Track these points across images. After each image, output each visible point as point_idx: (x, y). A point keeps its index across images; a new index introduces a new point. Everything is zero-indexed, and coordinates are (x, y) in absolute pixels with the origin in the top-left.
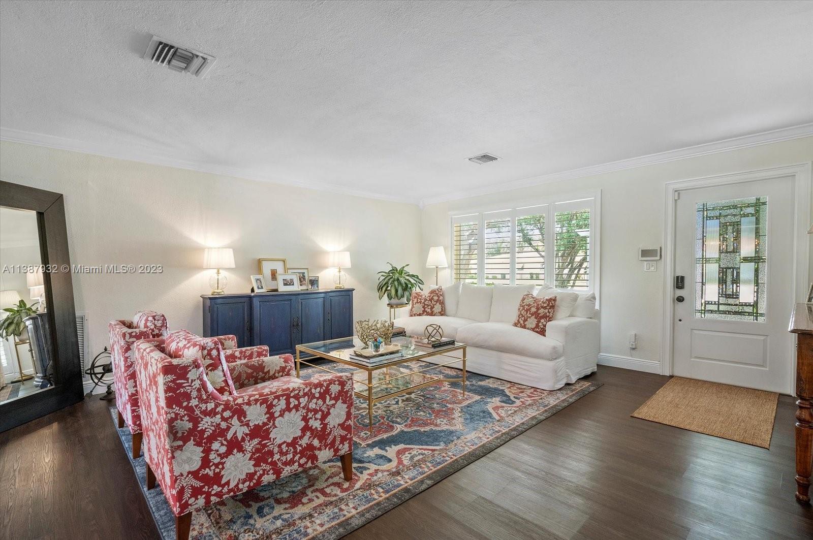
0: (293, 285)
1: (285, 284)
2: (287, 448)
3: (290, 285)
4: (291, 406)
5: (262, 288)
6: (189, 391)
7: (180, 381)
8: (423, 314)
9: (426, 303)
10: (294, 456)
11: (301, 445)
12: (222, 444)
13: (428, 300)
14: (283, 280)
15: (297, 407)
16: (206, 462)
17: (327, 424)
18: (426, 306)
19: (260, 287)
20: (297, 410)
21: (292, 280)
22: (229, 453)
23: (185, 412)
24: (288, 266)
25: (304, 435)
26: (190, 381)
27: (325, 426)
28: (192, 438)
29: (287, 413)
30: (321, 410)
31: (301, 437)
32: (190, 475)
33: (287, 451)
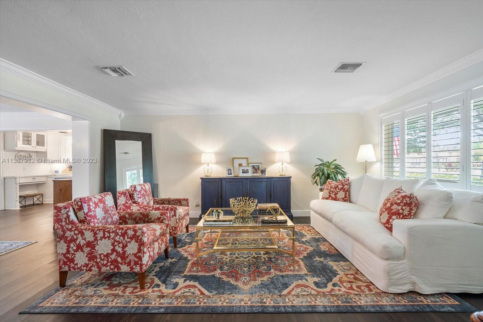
0: (248, 173)
1: (243, 172)
2: (104, 257)
3: (246, 173)
4: (106, 236)
5: (231, 174)
6: (62, 218)
7: (59, 213)
8: (329, 198)
9: (332, 190)
10: (107, 263)
11: (111, 258)
12: (74, 246)
13: (334, 187)
14: (242, 170)
15: (109, 237)
16: (68, 252)
17: (125, 251)
18: (331, 193)
19: (230, 174)
20: (109, 239)
21: (247, 170)
22: (77, 251)
23: (61, 227)
24: (249, 162)
25: (113, 253)
26: (62, 214)
27: (124, 252)
28: (63, 239)
29: (103, 239)
30: (122, 243)
31: (111, 254)
32: (62, 255)
33: (104, 259)
